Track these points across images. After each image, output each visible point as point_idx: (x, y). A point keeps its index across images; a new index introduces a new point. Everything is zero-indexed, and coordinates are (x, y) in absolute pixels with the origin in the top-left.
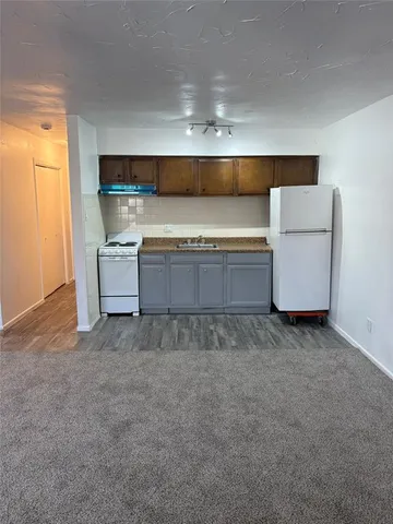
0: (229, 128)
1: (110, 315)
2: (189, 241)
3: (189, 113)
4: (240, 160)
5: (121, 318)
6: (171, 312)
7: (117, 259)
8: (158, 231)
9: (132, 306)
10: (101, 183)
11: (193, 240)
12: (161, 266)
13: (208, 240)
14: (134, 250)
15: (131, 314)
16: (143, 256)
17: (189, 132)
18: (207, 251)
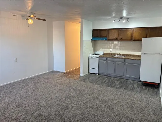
0: (127, 19)
1: (91, 73)
2: (117, 55)
3: (114, 15)
4: (135, 29)
5: (93, 75)
6: (108, 75)
7: (93, 58)
8: (107, 51)
9: (96, 72)
10: (93, 37)
11: (118, 55)
12: (105, 61)
13: (123, 55)
14: (98, 56)
15: (96, 74)
16: (100, 58)
17: (114, 22)
18: (122, 58)
